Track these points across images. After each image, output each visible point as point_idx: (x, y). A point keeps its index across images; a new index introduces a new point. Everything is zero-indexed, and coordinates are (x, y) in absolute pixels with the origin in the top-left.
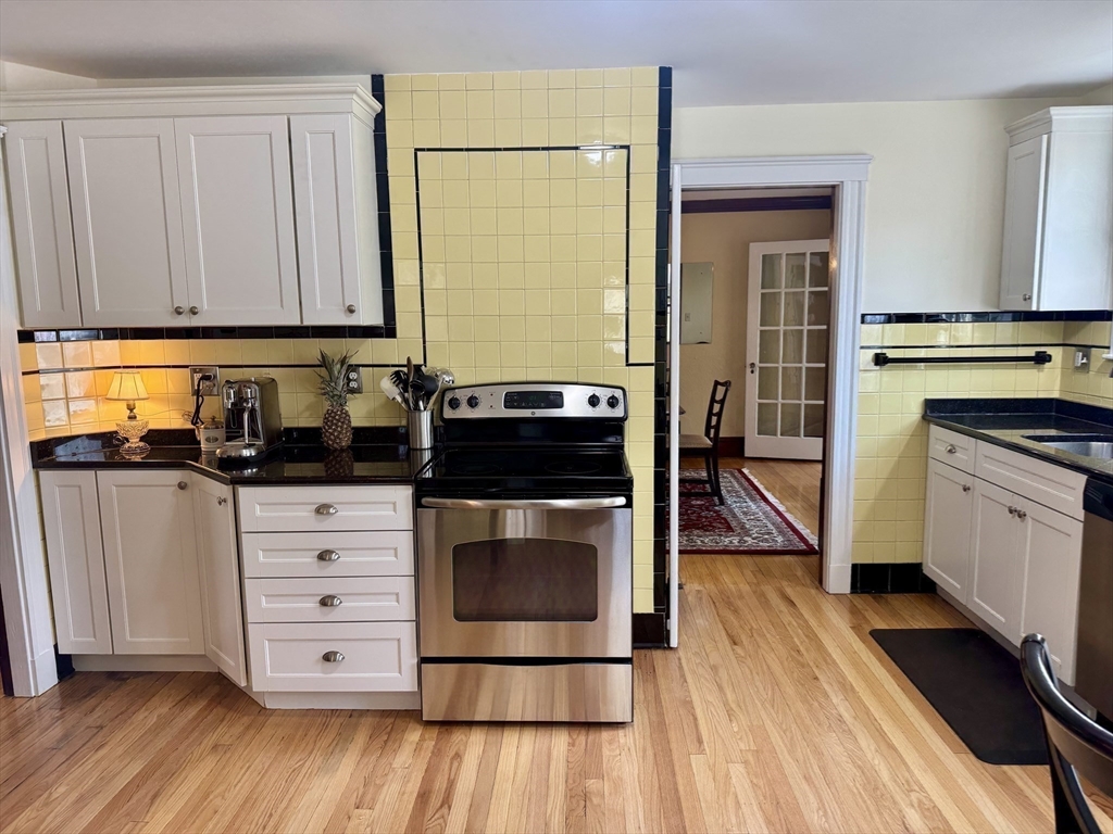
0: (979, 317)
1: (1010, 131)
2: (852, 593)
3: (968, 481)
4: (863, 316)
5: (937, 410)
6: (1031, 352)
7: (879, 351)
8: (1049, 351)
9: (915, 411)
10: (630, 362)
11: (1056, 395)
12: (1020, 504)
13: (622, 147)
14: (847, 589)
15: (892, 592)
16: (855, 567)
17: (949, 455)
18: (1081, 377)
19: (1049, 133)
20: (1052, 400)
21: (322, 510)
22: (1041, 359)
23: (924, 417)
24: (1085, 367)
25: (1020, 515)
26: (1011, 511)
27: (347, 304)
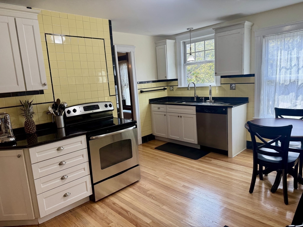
0: (154, 82)
1: (156, 43)
2: (143, 143)
3: (165, 113)
4: (138, 82)
5: (152, 101)
6: (163, 88)
7: (141, 90)
8: (166, 87)
9: (148, 102)
10: (110, 95)
11: (167, 96)
12: (180, 115)
13: (102, 39)
14: (141, 143)
15: (149, 141)
16: (142, 137)
17: (159, 109)
18: (172, 92)
19: (166, 44)
20: (167, 97)
21: (59, 149)
22: (165, 89)
23: (150, 103)
24: (173, 90)
25: (181, 117)
26: (179, 116)
27: (43, 83)
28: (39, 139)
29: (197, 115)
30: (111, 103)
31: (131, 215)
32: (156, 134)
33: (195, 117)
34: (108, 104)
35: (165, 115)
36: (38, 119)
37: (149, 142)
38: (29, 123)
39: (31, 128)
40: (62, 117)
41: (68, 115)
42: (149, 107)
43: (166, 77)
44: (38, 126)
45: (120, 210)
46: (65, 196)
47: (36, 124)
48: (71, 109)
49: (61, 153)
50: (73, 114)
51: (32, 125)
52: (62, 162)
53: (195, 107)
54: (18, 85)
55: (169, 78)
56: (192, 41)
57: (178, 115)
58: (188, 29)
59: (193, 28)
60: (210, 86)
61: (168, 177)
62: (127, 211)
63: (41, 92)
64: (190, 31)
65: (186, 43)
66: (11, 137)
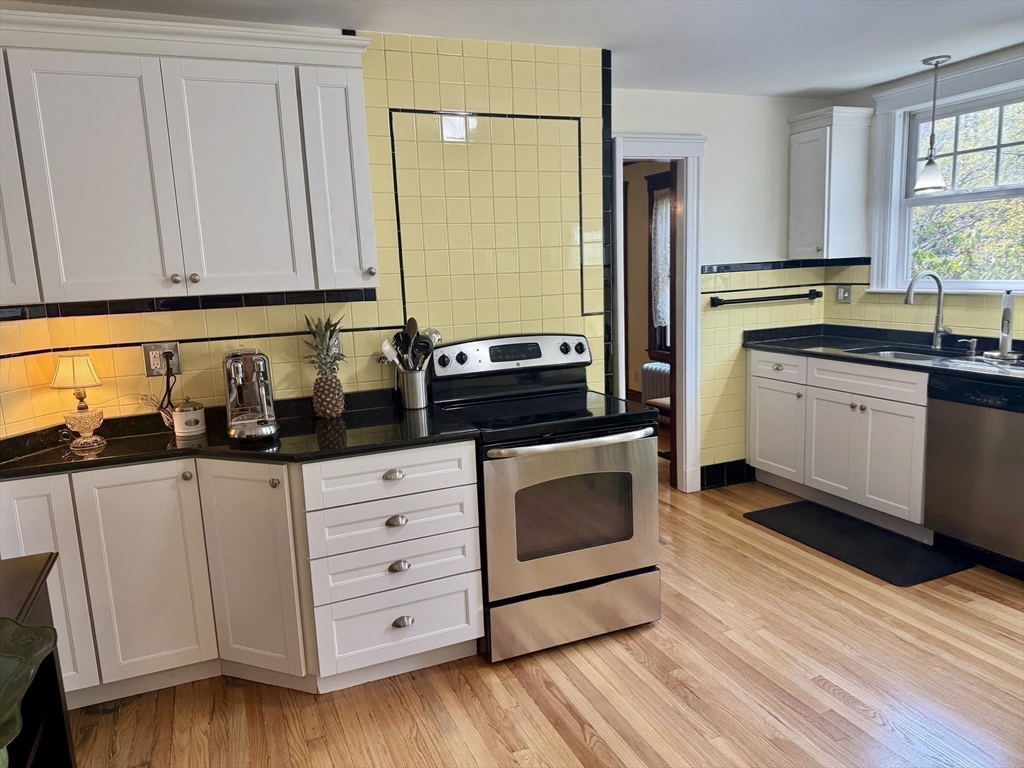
0: (775, 265)
1: (790, 123)
2: (702, 489)
3: (801, 390)
4: (703, 268)
5: (754, 339)
6: (805, 291)
7: (713, 295)
8: (819, 289)
9: (738, 340)
10: (585, 312)
11: (821, 322)
12: (859, 401)
13: (574, 118)
14: (699, 488)
15: (728, 484)
16: (702, 468)
17: (777, 372)
18: (844, 307)
19: (831, 126)
20: (820, 325)
21: (389, 476)
22: (814, 295)
23: (745, 346)
24: (846, 301)
25: (863, 409)
26: (853, 407)
27: (366, 267)
28: (352, 437)
29: (929, 407)
30: (582, 340)
31: (595, 738)
32: (757, 461)
33: (921, 415)
34: (572, 342)
35: (799, 396)
36: (354, 374)
37: (731, 488)
38: (326, 384)
39: (329, 402)
40: (420, 377)
41: (440, 371)
42: (743, 363)
43: (820, 250)
44: (351, 399)
45: (561, 711)
46: (398, 624)
47: (346, 389)
48: (452, 352)
49: (396, 489)
50: (454, 369)
51: (333, 392)
52: (395, 517)
53: (925, 376)
54: (294, 270)
55: (833, 252)
56: (944, 107)
57: (849, 399)
58: (925, 62)
59: (949, 57)
60: (1008, 292)
61: (763, 633)
62: (582, 723)
63: (369, 295)
64: (937, 68)
65: (917, 117)
66: (264, 423)
